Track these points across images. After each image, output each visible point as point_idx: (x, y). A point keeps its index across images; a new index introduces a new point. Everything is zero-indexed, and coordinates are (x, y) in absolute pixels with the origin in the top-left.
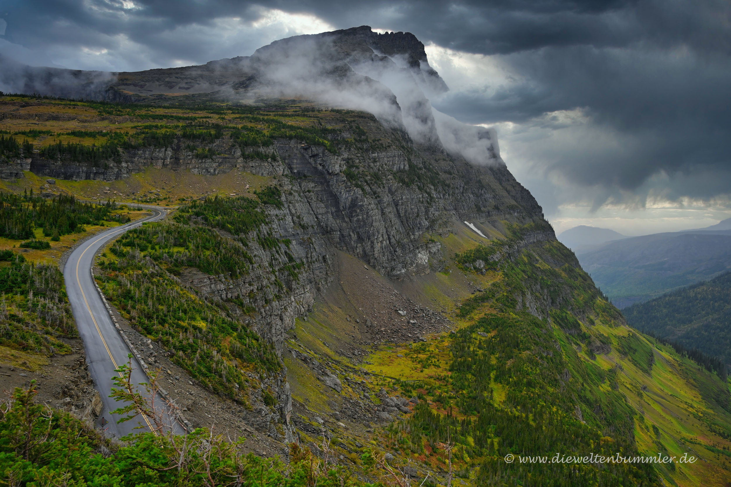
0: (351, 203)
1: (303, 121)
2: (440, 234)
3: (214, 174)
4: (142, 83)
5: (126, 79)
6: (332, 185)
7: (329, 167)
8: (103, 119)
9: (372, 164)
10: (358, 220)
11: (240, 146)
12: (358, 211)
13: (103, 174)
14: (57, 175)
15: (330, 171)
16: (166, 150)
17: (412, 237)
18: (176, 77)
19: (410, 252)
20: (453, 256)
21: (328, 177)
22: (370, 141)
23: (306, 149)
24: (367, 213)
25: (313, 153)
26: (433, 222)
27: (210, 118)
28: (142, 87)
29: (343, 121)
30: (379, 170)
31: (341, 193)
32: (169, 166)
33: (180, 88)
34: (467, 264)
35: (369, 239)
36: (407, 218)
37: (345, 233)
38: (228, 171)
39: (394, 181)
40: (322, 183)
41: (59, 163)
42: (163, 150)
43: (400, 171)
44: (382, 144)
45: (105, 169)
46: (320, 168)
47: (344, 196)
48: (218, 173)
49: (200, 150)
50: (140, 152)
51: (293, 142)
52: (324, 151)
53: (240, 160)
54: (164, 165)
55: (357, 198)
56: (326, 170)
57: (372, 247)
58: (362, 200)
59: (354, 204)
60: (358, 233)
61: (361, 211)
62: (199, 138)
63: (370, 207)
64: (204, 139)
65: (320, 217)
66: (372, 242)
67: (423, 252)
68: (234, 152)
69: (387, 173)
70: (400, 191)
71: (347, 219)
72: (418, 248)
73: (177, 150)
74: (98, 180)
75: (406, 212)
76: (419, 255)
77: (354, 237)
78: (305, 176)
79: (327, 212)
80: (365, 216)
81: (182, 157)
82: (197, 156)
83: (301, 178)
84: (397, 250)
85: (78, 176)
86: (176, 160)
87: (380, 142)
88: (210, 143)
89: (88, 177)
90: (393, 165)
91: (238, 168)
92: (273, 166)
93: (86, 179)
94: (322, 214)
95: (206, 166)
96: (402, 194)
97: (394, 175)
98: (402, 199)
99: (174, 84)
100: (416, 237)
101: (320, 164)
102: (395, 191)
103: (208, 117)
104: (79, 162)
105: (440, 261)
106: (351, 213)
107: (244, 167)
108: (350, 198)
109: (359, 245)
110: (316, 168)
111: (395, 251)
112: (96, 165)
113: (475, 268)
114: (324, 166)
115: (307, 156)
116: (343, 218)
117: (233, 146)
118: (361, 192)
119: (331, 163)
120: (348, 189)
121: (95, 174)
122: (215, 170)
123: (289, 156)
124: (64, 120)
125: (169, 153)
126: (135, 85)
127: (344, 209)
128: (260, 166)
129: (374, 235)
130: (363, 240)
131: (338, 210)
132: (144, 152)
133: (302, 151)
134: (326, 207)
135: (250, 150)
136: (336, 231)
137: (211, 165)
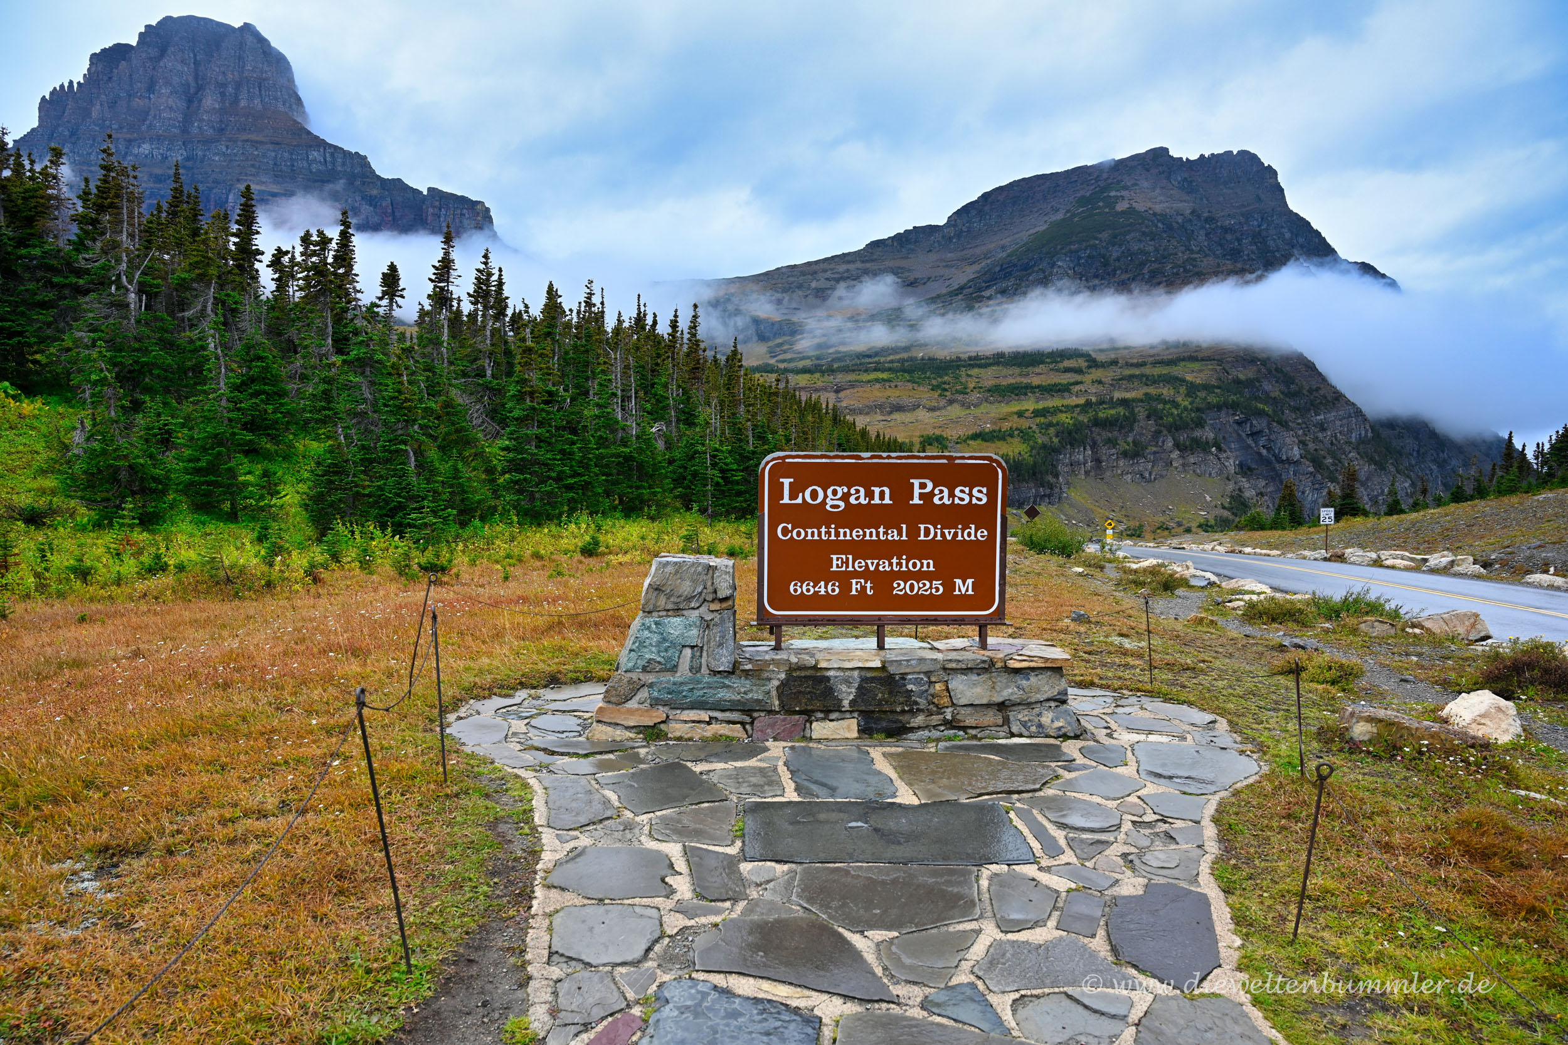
3: (1150, 481)
7: (1280, 450)
9: (1320, 435)
11: (1170, 432)
13: (1049, 496)
15: (1284, 458)
16: (1084, 449)
21: (1278, 466)
22: (1305, 392)
23: (1239, 423)
25: (1255, 430)
30: (1332, 444)
32: (1092, 474)
38: (1165, 473)
39: (1361, 462)
40: (1273, 479)
42: (1081, 449)
44: (1324, 397)
45: (1051, 489)
46: (1264, 452)
48: (1155, 479)
49: (1123, 446)
51: (1223, 414)
52: (1269, 424)
53: (1175, 454)
54: (1087, 473)
56: (1274, 455)
62: (1112, 425)
64: (1122, 427)
68: (1163, 442)
70: (1376, 480)
73: (1094, 446)
78: (1249, 469)
81: (1104, 458)
82: (1125, 454)
83: (1245, 474)
86: (1098, 461)
87: (1322, 392)
88: (1129, 431)
90: (1350, 431)
91: (1176, 468)
92: (1220, 459)
95: (1139, 468)
97: (1356, 448)
101: (1263, 446)
102: (1367, 479)
107: (1184, 465)
110: (1260, 454)
114: (1269, 449)
115: (1244, 435)
117: (1158, 433)
119: (1285, 444)
122: (1150, 474)
124: (910, 410)
125: (1088, 453)
128: (1204, 461)
132: (1064, 456)
133: (1236, 427)
135: (1183, 437)
137: (1143, 465)
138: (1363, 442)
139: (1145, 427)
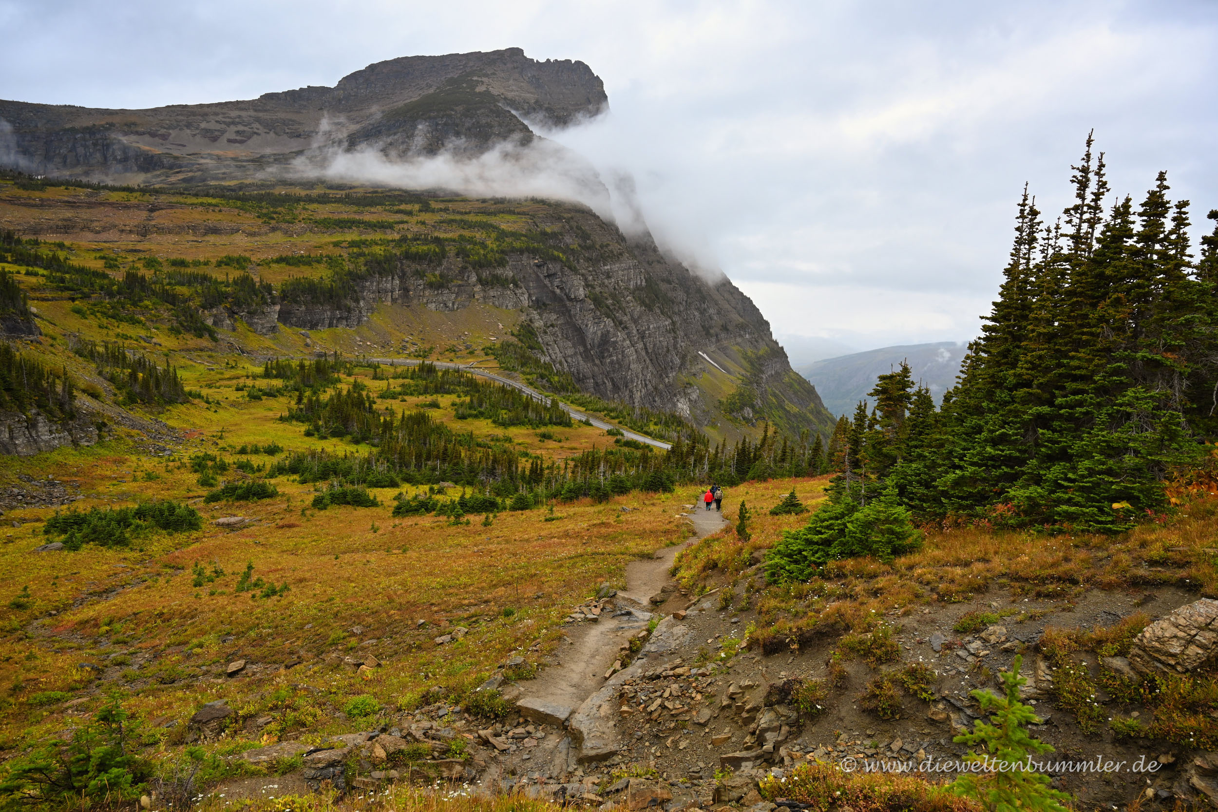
0: (602, 340)
1: (515, 222)
2: (694, 375)
3: (452, 310)
4: (163, 131)
6: (575, 316)
7: (570, 290)
8: (274, 229)
9: (606, 281)
10: (612, 362)
11: (474, 268)
12: (611, 349)
13: (347, 319)
14: (302, 325)
15: (573, 296)
16: (393, 279)
17: (667, 380)
19: (668, 400)
20: (717, 404)
21: (568, 303)
22: (597, 247)
23: (538, 266)
24: (623, 352)
25: (550, 272)
26: (683, 358)
28: (164, 137)
29: (560, 219)
30: (615, 289)
31: (587, 326)
32: (399, 301)
33: (229, 141)
34: (735, 414)
35: (627, 387)
36: (656, 355)
37: (600, 381)
38: (467, 303)
39: (635, 304)
40: (563, 314)
41: (303, 308)
42: (390, 278)
43: (638, 288)
44: (612, 252)
45: (349, 312)
46: (558, 291)
47: (591, 330)
48: (458, 308)
49: (430, 277)
50: (368, 284)
51: (524, 257)
52: (562, 268)
53: (478, 288)
54: (394, 300)
55: (608, 332)
56: (565, 294)
57: (631, 397)
58: (616, 335)
59: (605, 340)
60: (612, 380)
61: (614, 349)
62: (425, 259)
63: (625, 344)
64: (431, 261)
65: (569, 360)
66: (631, 391)
67: (682, 400)
68: (468, 277)
69: (626, 293)
70: (645, 318)
71: (597, 362)
72: (675, 395)
73: (403, 277)
74: (340, 327)
75: (654, 345)
76: (680, 405)
77: (609, 385)
78: (544, 304)
79: (576, 354)
80: (620, 356)
81: (412, 288)
82: (431, 285)
83: (540, 308)
84: (657, 399)
85: (323, 325)
86: (406, 290)
87: (610, 248)
88: (438, 266)
89: (330, 325)
90: (629, 280)
91: (478, 300)
92: (515, 294)
93: (329, 327)
94: (571, 356)
95: (444, 298)
96: (648, 321)
97: (633, 293)
98: (649, 327)
99: (217, 133)
100: (671, 380)
101: (558, 287)
102: (639, 318)
104: (322, 305)
105: (704, 411)
106: (602, 353)
107: (484, 298)
108: (599, 333)
109: (616, 396)
110: (553, 292)
111: (655, 401)
112: (339, 308)
113: (744, 418)
114: (562, 289)
115: (542, 276)
116: (593, 361)
117: (464, 268)
118: (612, 324)
119: (573, 285)
120: (596, 320)
121: (339, 319)
122: (453, 304)
123: (524, 277)
125: (397, 282)
126: (153, 135)
127: (593, 347)
128: (502, 295)
129: (632, 382)
130: (619, 389)
131: (586, 351)
132: (372, 283)
133: (536, 269)
134: (574, 346)
135: (485, 274)
136: (589, 378)
137: (448, 296)
139: (453, 262)
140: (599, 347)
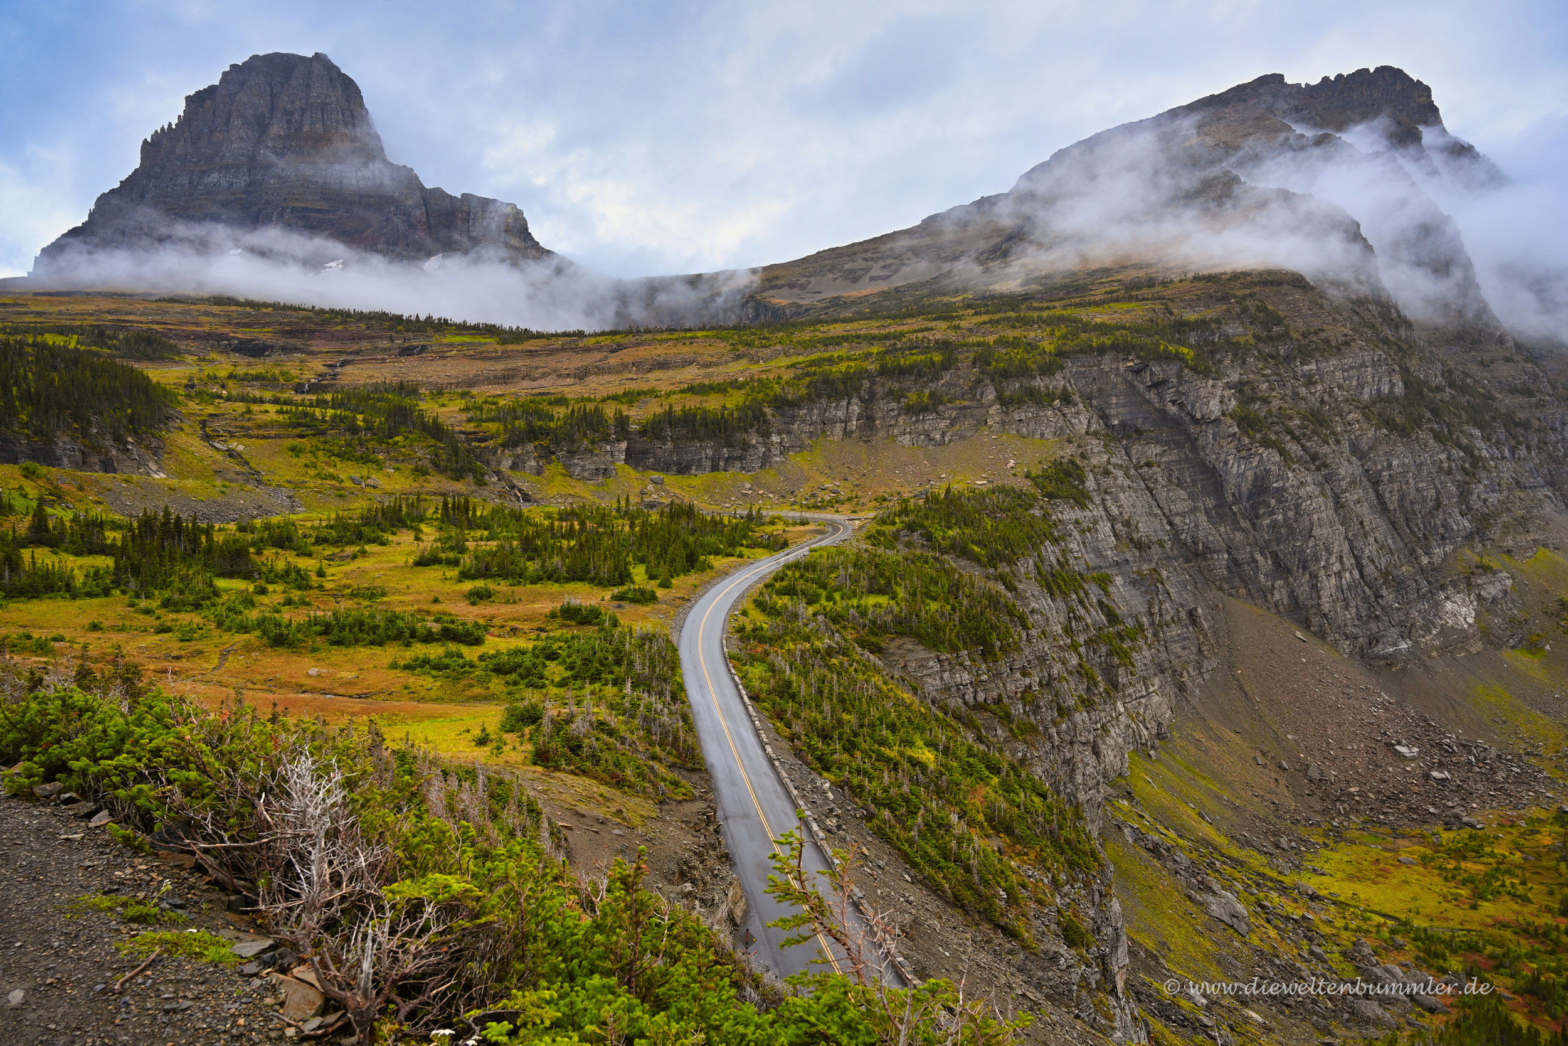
0: (1254, 486)
1: (1128, 312)
2: (1509, 551)
3: (942, 443)
4: (803, 280)
5: (776, 278)
6: (1204, 448)
7: (1193, 406)
8: (738, 357)
9: (1303, 391)
10: (1274, 525)
11: (993, 380)
12: (1273, 502)
13: (740, 458)
14: (665, 468)
15: (1199, 416)
16: (849, 403)
17: (1425, 560)
18: (864, 259)
19: (1422, 597)
20: (1553, 607)
21: (1192, 429)
22: (1295, 335)
23: (1137, 372)
24: (1297, 506)
25: (1155, 379)
26: (1483, 523)
27: (932, 329)
28: (803, 287)
29: (1225, 298)
30: (1322, 402)
31: (1226, 463)
32: (856, 435)
33: (872, 279)
35: (1305, 568)
36: (1406, 514)
37: (1243, 556)
38: (969, 434)
39: (1365, 426)
40: (1178, 445)
41: (669, 445)
42: (844, 403)
43: (1379, 398)
44: (1327, 341)
45: (744, 450)
46: (1173, 409)
47: (1235, 470)
48: (950, 441)
49: (912, 397)
50: (802, 412)
51: (1107, 359)
52: (1180, 371)
53: (995, 409)
54: (847, 433)
55: (1268, 471)
56: (1188, 414)
57: (1314, 587)
58: (1280, 477)
59: (1261, 487)
60: (1275, 556)
61: (1279, 501)
62: (911, 373)
63: (1302, 492)
64: (920, 375)
65: (1177, 520)
66: (1314, 576)
67: (1458, 598)
68: (982, 394)
70: (1382, 449)
71: (1244, 524)
72: (1443, 588)
73: (869, 402)
74: (732, 471)
75: (1402, 498)
76: (1449, 606)
77: (1265, 563)
78: (1138, 431)
79: (1193, 510)
80: (1291, 514)
81: (879, 415)
82: (909, 410)
83: (1128, 437)
84: (1384, 592)
85: (700, 467)
86: (868, 420)
87: (1323, 335)
88: (931, 381)
89: (715, 468)
90: (1361, 386)
91: (991, 427)
92: (1064, 415)
93: (712, 471)
94: (1183, 515)
95: (926, 427)
96: (1389, 455)
97: (1365, 409)
98: (1390, 467)
99: (861, 273)
100: (1437, 560)
101: (1173, 402)
102: (1370, 449)
103: (927, 329)
104: (701, 441)
105: (1513, 619)
106: (1255, 508)
107: (1003, 423)
108: (1250, 475)
109: (1280, 583)
110: (1163, 412)
111: (1378, 596)
112: (729, 444)
114: (1181, 406)
115: (1141, 387)
116: (1235, 522)
117: (979, 381)
118: (1277, 458)
119: (1198, 397)
120: (1244, 453)
121: (727, 460)
122: (943, 435)
123: (1100, 390)
124: (676, 367)
125: (856, 408)
126: (791, 286)
127: (1237, 500)
128: (1037, 419)
129: (1317, 559)
130: (1289, 571)
131: (1221, 503)
132: (810, 410)
133: (1130, 376)
134: (1192, 497)
135: (1014, 387)
136: (1218, 552)
137: (937, 425)
138: (1381, 400)
139: (963, 375)
140: (1250, 497)
